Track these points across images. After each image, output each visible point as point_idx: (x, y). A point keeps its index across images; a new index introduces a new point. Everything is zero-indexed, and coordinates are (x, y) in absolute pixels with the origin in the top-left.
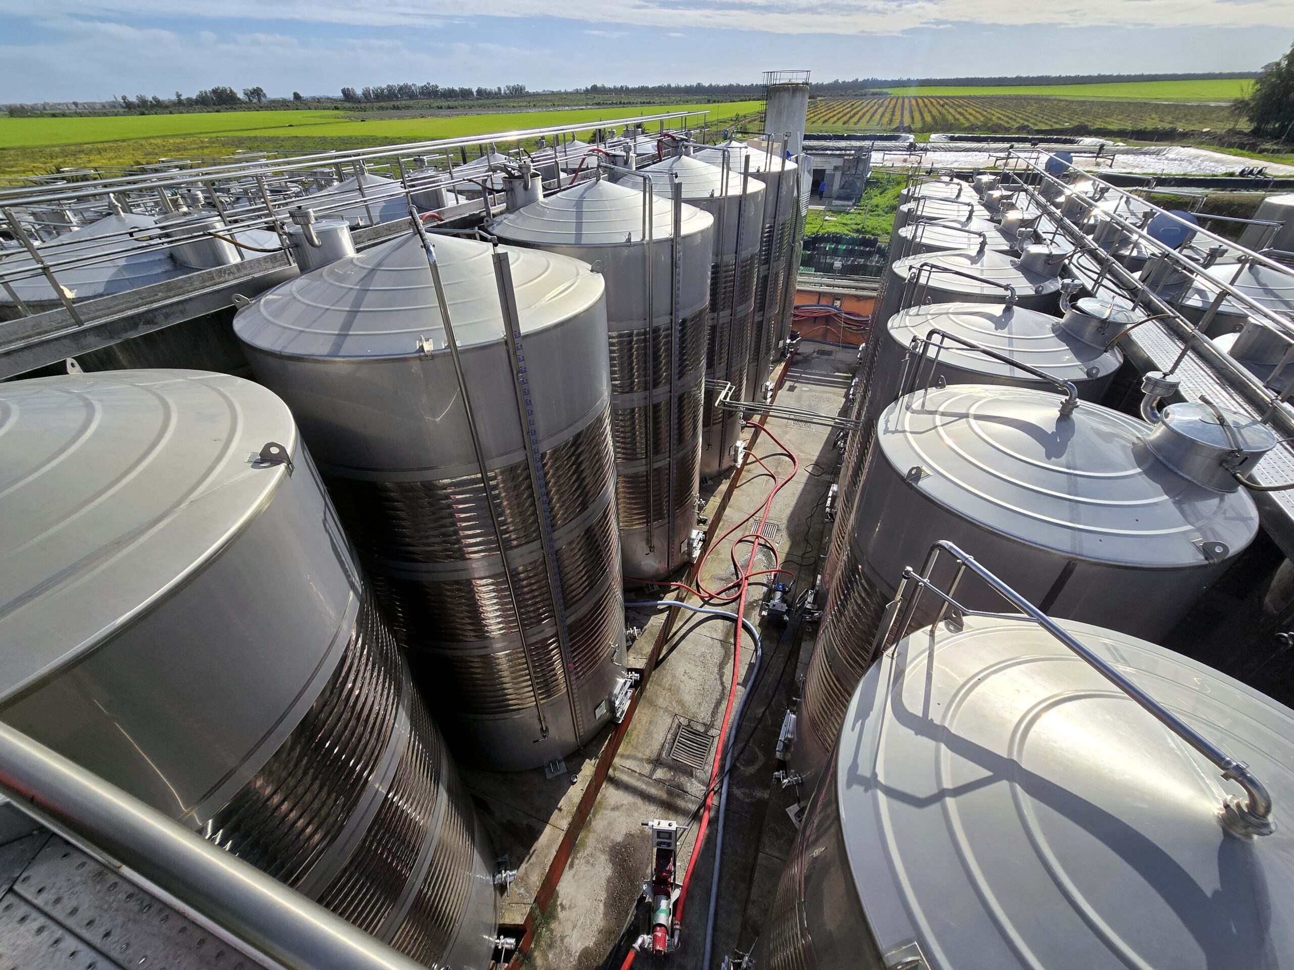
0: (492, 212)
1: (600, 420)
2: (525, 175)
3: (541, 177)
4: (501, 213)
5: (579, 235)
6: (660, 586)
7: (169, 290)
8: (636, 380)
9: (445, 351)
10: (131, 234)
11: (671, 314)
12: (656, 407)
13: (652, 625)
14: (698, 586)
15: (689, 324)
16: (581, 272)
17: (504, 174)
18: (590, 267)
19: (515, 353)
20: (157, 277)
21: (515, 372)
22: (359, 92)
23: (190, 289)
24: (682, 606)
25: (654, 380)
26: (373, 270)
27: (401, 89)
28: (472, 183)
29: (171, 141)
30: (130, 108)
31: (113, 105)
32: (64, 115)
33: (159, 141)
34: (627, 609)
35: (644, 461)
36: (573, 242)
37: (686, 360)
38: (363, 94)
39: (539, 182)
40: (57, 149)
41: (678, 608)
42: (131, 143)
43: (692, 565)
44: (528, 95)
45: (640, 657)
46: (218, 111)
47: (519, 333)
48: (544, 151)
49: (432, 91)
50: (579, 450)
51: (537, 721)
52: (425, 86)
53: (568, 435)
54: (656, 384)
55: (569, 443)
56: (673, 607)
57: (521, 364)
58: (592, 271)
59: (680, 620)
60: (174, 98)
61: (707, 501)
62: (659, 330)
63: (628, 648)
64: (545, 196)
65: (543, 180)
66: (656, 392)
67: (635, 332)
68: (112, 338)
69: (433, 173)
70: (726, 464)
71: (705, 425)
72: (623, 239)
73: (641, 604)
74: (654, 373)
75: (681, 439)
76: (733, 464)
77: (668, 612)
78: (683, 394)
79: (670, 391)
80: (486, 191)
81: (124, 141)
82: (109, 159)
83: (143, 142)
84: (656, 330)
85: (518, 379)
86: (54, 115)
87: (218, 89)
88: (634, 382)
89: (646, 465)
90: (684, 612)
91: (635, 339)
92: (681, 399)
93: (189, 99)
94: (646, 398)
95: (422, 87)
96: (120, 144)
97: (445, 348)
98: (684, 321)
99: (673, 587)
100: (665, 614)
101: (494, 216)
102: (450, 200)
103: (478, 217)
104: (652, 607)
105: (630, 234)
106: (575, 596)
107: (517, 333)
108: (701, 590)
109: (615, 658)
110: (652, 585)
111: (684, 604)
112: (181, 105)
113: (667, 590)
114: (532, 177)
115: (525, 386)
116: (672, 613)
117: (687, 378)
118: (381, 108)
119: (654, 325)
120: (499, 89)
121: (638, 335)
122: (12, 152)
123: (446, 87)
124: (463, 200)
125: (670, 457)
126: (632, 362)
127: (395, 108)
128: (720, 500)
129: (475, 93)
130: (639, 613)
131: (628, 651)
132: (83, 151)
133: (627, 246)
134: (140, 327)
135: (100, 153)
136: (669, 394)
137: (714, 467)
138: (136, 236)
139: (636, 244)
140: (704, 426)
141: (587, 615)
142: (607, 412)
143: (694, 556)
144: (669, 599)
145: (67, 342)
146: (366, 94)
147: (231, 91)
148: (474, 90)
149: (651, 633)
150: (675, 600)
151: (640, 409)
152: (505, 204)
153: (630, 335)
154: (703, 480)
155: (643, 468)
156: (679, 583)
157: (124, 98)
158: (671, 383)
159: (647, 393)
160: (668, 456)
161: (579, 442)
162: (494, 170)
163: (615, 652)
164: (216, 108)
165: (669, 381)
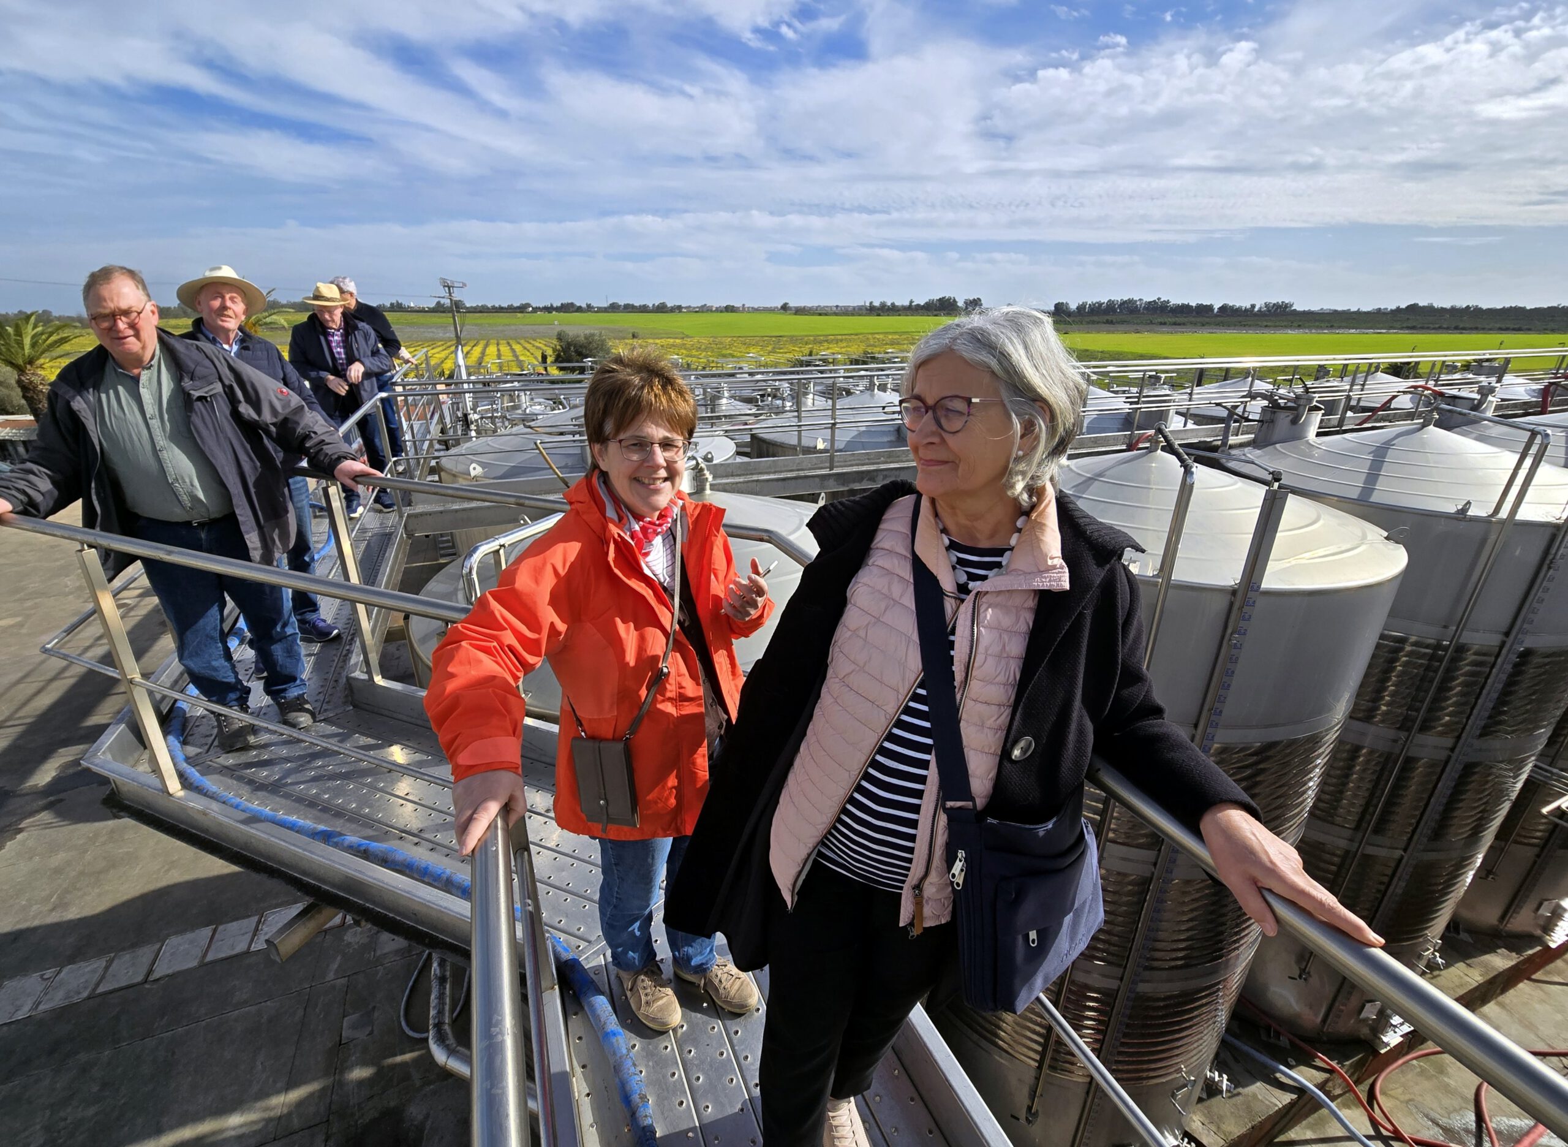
0: (1230, 442)
1: (1315, 741)
2: (1301, 408)
3: (1323, 412)
4: (1242, 445)
5: (1368, 490)
6: (1292, 1043)
7: (889, 457)
8: (1384, 708)
9: (1152, 579)
10: (884, 408)
11: (1507, 634)
12: (1410, 763)
13: (1255, 1096)
14: (1372, 1096)
15: (1537, 660)
16: (1369, 537)
17: (1265, 403)
18: (1386, 534)
19: (1241, 608)
20: (882, 445)
21: (1229, 631)
22: (1073, 306)
23: (904, 459)
24: (1329, 1107)
25: (1425, 721)
26: (1090, 478)
27: (1124, 303)
28: (1219, 408)
29: (890, 337)
30: (872, 310)
31: (860, 308)
32: (826, 314)
33: (881, 336)
34: (1223, 1043)
35: (1348, 833)
36: (1355, 497)
37: (1504, 713)
38: (1077, 308)
39: (1317, 417)
40: (812, 338)
41: (1318, 1105)
42: (861, 336)
43: (1376, 1053)
44: (1295, 313)
45: (1214, 1128)
46: (936, 315)
47: (1259, 587)
48: (1328, 381)
49: (1161, 307)
50: (1262, 766)
51: (1025, 1091)
52: (1154, 301)
53: (1255, 738)
54: (1424, 728)
55: (1249, 748)
56: (1305, 1097)
57: (1242, 624)
58: (1387, 538)
59: (1310, 1127)
60: (907, 303)
61: (1447, 966)
62: (1468, 650)
63: (1200, 1100)
64: (1319, 435)
65: (1323, 415)
66: (1420, 738)
67: (1413, 639)
68: (843, 485)
69: (1168, 392)
70: (1521, 921)
71: (1503, 834)
72: (1451, 509)
73: (1246, 1048)
74: (1430, 710)
75: (1439, 832)
76: (1539, 932)
77: (1294, 1096)
78: (1475, 765)
79: (1452, 750)
80: (1233, 417)
81: (856, 335)
82: (841, 348)
83: (870, 336)
84: (1461, 650)
85: (1230, 640)
86: (820, 314)
87: (944, 298)
88: (1378, 708)
89: (1351, 840)
90: (1322, 1122)
91: (1408, 648)
92: (1468, 769)
93: (918, 305)
94: (1395, 741)
95: (1150, 302)
96: (853, 337)
97: (1153, 576)
98: (1527, 654)
99: (1318, 1063)
100: (1287, 1098)
101: (1231, 447)
102: (1175, 423)
103: (1209, 445)
104: (1265, 1066)
105: (1469, 503)
106: (1157, 960)
107: (1255, 586)
108: (1376, 1106)
109: (1180, 1094)
110: (1278, 1035)
111: (1333, 1105)
112: (912, 310)
113: (1306, 1060)
114: (1310, 410)
115: (1234, 652)
116: (1301, 1103)
117: (1497, 744)
118: (1093, 322)
119: (1462, 640)
120: (1253, 306)
121: (1415, 644)
122: (785, 339)
123: (1180, 302)
124: (1190, 425)
125: (1405, 850)
126: (1388, 679)
127: (1108, 322)
128: (1480, 979)
129: (1216, 310)
130: (1236, 1060)
131: (1198, 1102)
132: (827, 341)
133: (1456, 519)
134: (865, 481)
135: (837, 343)
136: (1447, 752)
137: (1488, 915)
138: (886, 410)
139: (1476, 519)
140: (1498, 837)
141: (1159, 1000)
142: (1332, 736)
143: (1385, 1039)
144: (1304, 1076)
145: (817, 480)
146: (1081, 308)
147: (954, 300)
148: (1216, 307)
149: (1249, 1109)
150: (1316, 1086)
151: (1371, 752)
152: (1253, 436)
153: (1402, 641)
154: (1454, 926)
155: (1343, 843)
156: (1334, 1063)
157: (871, 303)
158: (1459, 737)
159: (1403, 735)
160: (1403, 845)
161: (1268, 754)
162: (1253, 396)
163: (1185, 1086)
164: (935, 313)
165: (1457, 732)
